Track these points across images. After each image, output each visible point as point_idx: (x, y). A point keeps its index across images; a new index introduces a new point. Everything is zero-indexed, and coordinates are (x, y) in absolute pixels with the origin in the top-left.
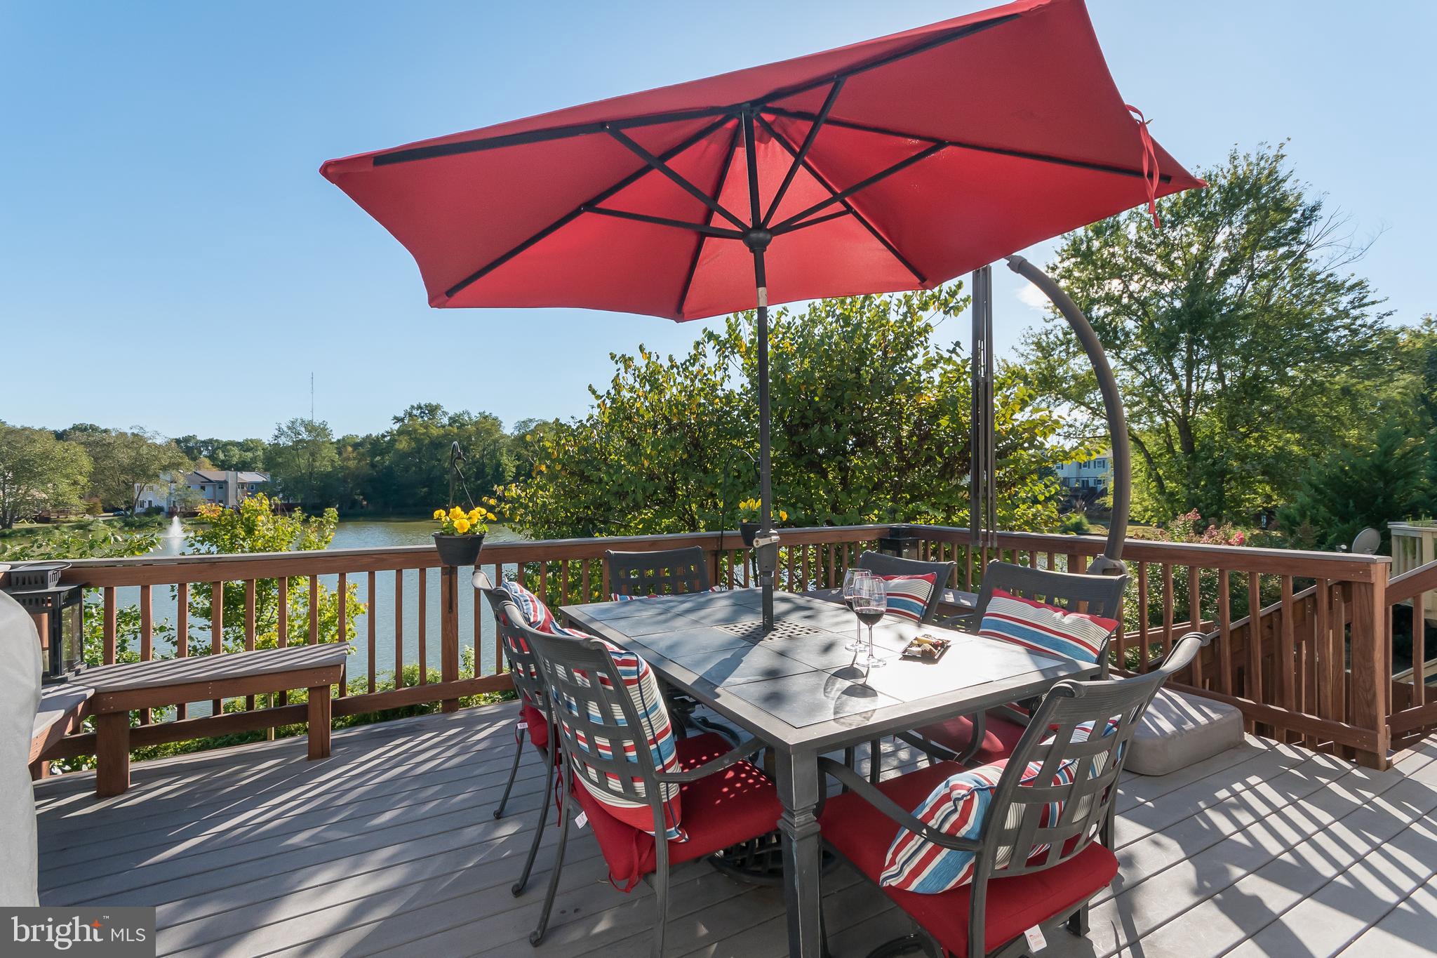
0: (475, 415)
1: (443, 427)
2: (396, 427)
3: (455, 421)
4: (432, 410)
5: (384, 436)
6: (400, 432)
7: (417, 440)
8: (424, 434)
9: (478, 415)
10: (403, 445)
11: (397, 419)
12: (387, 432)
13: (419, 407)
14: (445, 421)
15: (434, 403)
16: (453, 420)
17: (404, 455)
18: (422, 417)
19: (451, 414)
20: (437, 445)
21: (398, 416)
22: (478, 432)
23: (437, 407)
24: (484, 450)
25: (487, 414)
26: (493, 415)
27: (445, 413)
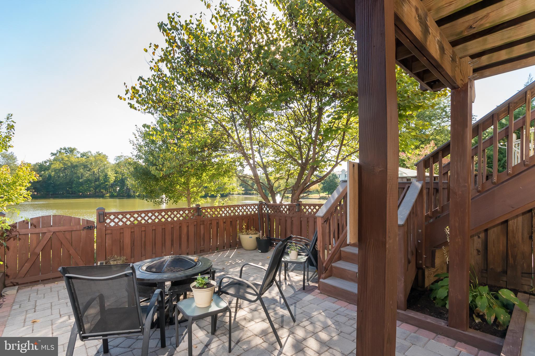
0: (94, 152)
1: (78, 158)
2: (52, 158)
3: (84, 156)
4: (72, 151)
5: (46, 162)
6: (55, 160)
7: (64, 164)
8: (67, 161)
9: (96, 153)
10: (57, 165)
11: (53, 154)
12: (48, 160)
13: (65, 149)
14: (79, 155)
15: (73, 147)
16: (83, 155)
17: (57, 171)
18: (66, 153)
19: (82, 152)
20: (74, 166)
21: (53, 152)
22: (96, 162)
23: (74, 149)
24: (99, 169)
25: (100, 152)
26: (104, 153)
27: (78, 152)
